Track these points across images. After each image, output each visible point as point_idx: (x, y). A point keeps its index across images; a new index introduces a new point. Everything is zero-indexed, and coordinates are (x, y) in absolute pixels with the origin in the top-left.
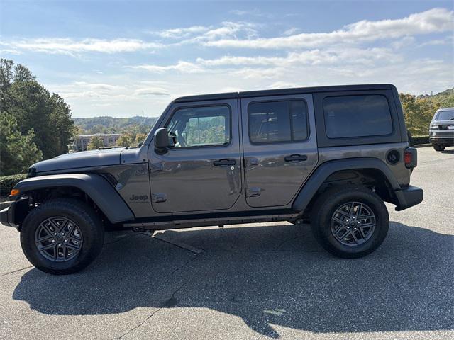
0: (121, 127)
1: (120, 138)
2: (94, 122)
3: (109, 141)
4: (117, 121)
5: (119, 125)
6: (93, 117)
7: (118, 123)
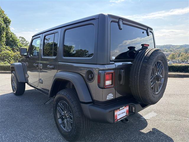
0: (176, 49)
1: (171, 55)
2: (163, 47)
3: (167, 55)
4: (174, 47)
5: (175, 49)
6: (163, 45)
7: (175, 47)
